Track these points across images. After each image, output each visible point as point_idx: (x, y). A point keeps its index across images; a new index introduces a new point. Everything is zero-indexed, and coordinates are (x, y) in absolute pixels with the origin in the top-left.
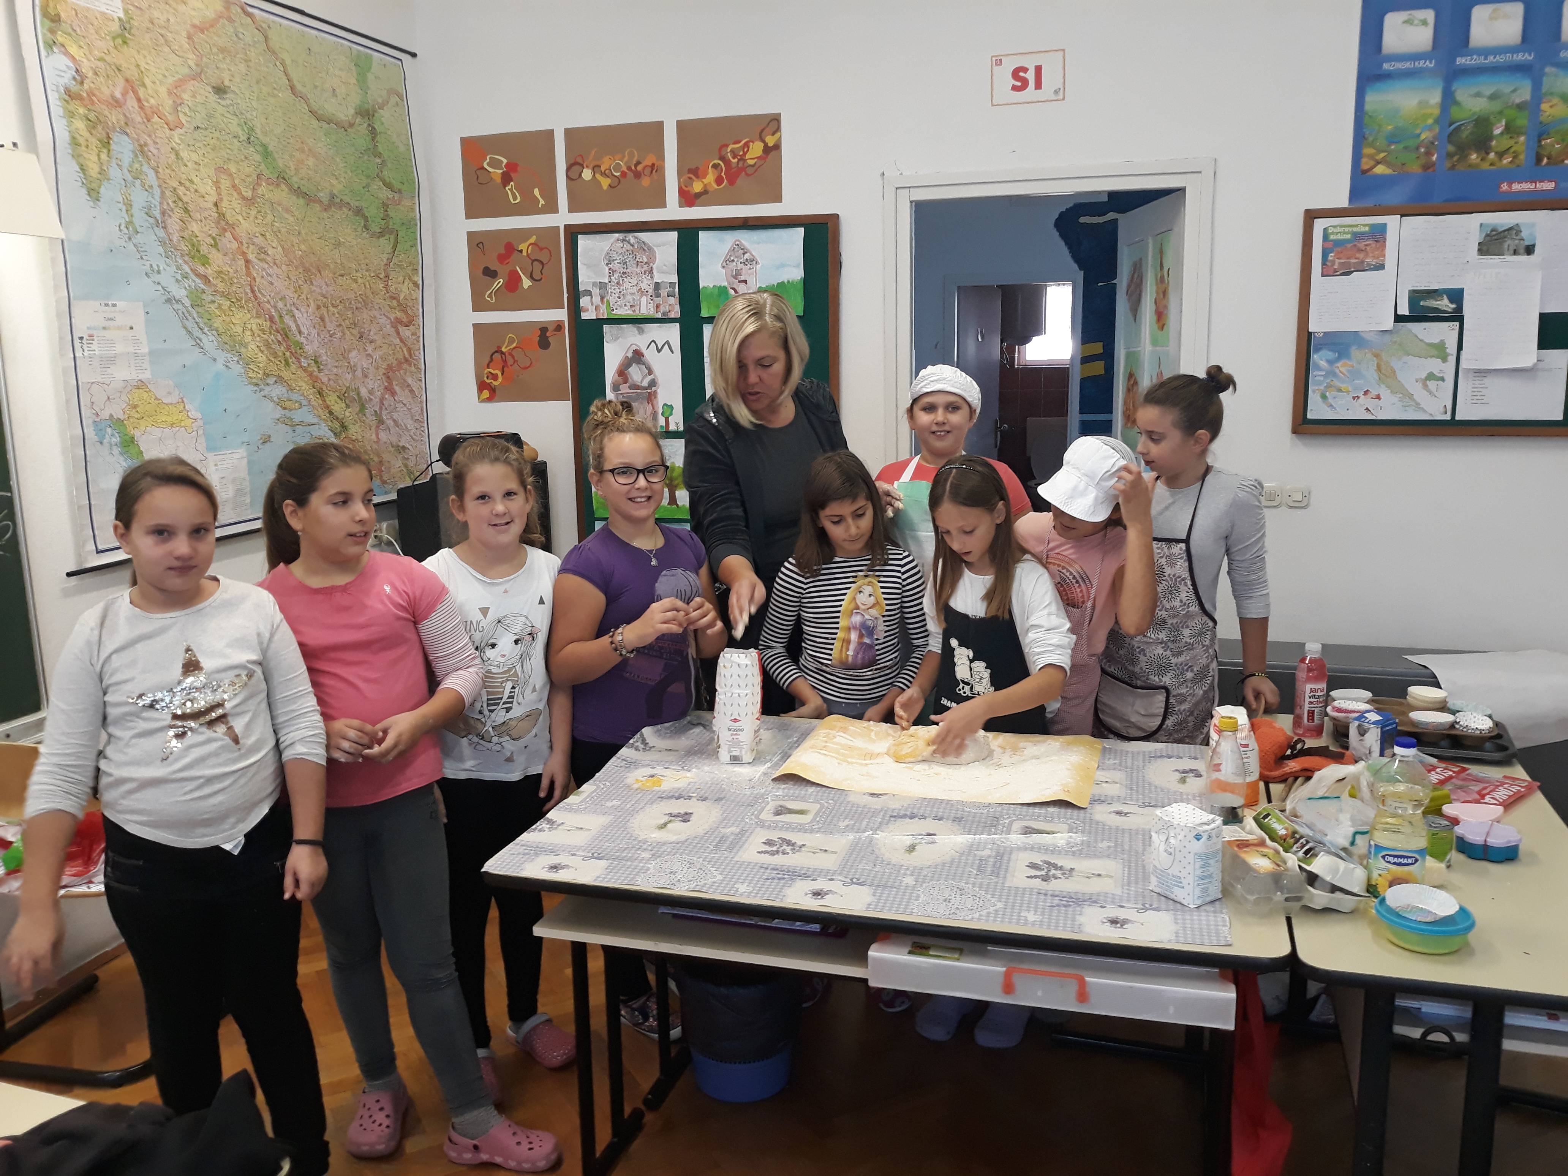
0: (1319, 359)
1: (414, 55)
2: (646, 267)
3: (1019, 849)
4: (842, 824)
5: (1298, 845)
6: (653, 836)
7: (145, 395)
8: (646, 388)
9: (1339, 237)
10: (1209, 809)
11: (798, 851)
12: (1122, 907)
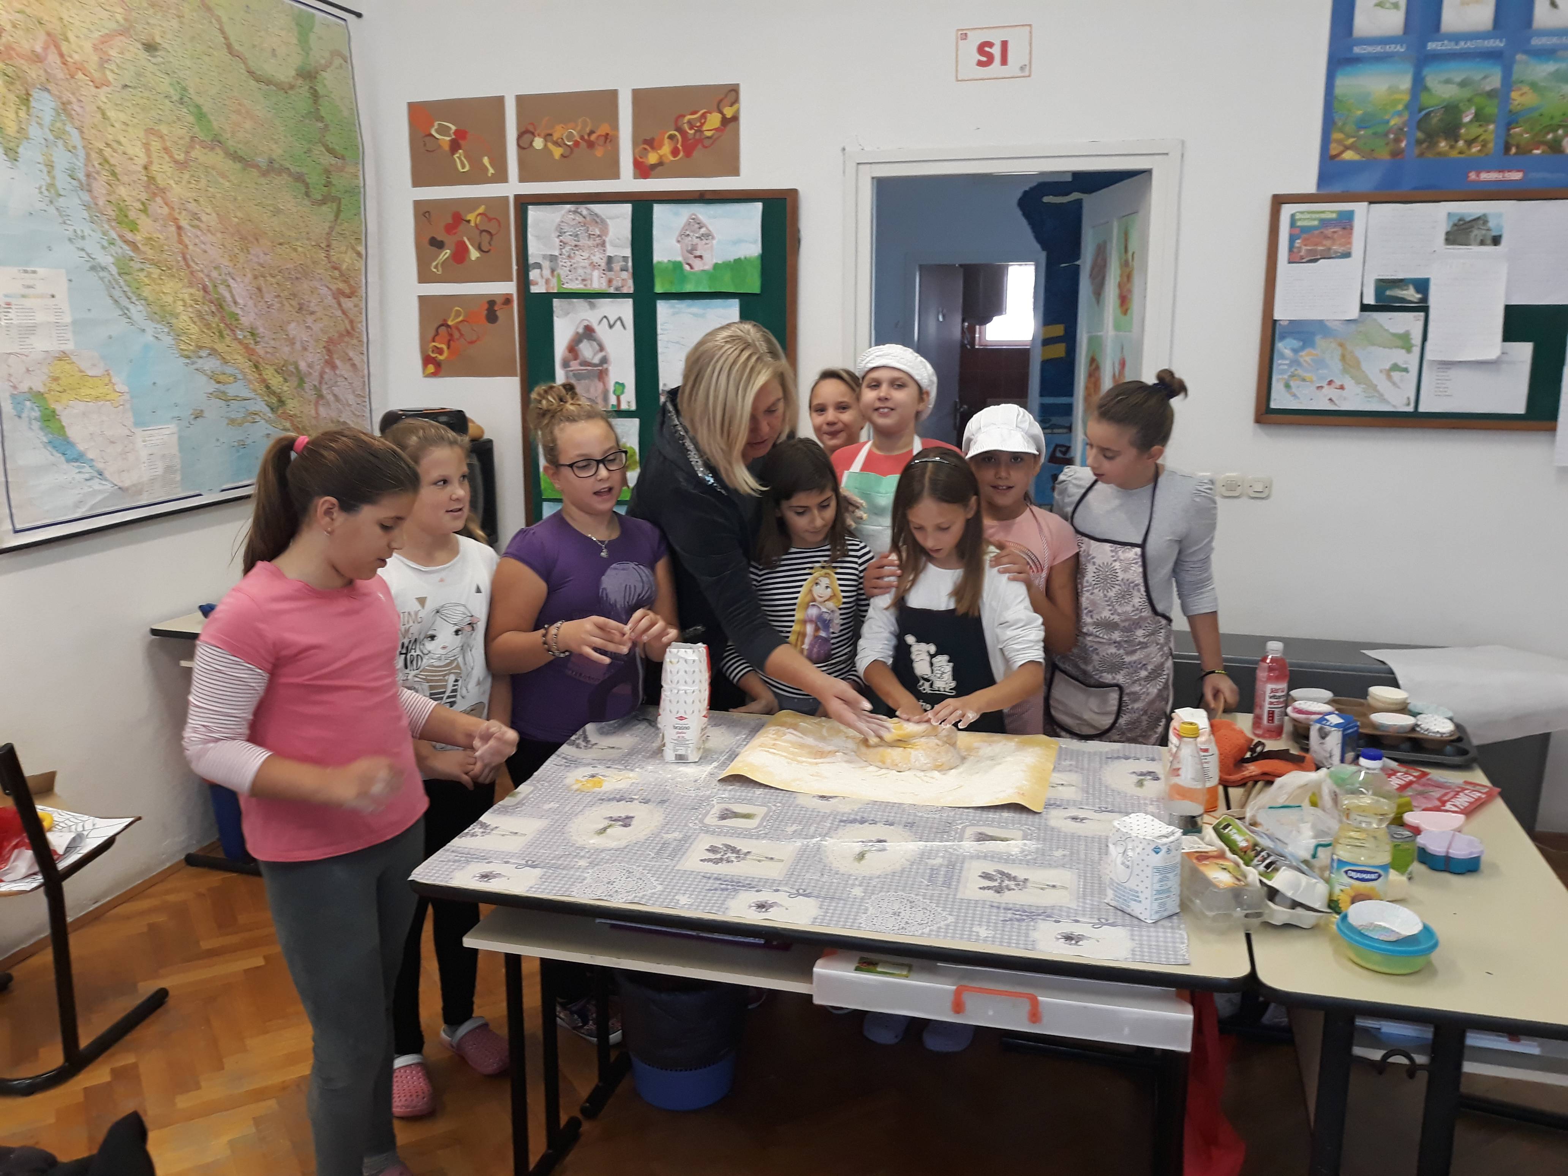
0: (1284, 347)
1: (359, 15)
2: (598, 241)
3: (972, 857)
4: (790, 829)
5: (1259, 858)
6: (591, 842)
7: (68, 367)
8: (596, 365)
9: (1306, 223)
10: (1167, 818)
11: (744, 859)
12: (1077, 921)
